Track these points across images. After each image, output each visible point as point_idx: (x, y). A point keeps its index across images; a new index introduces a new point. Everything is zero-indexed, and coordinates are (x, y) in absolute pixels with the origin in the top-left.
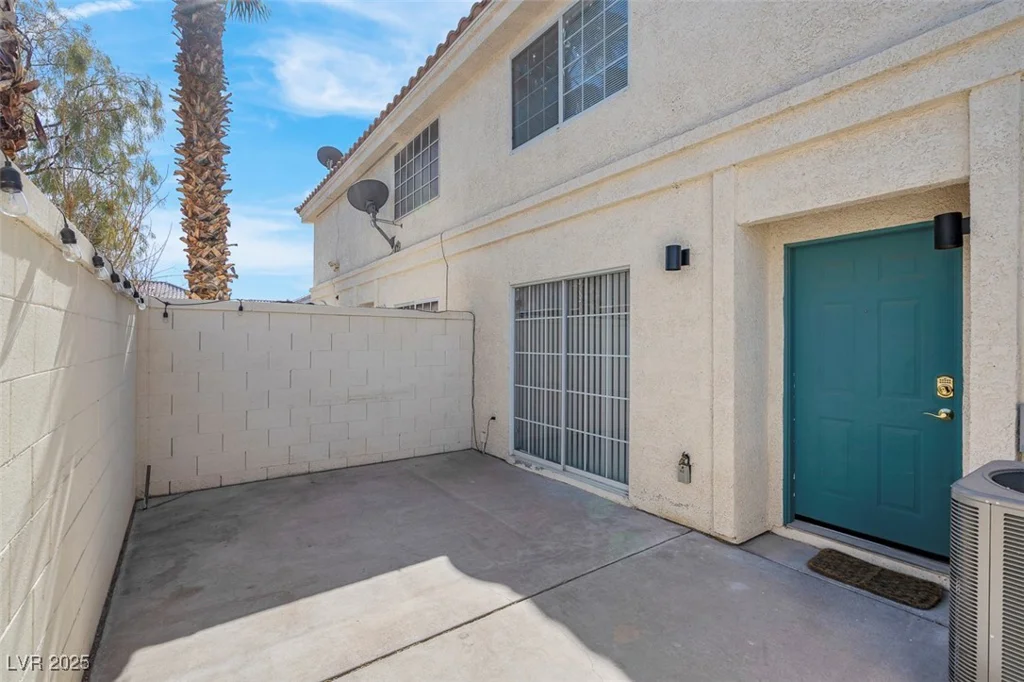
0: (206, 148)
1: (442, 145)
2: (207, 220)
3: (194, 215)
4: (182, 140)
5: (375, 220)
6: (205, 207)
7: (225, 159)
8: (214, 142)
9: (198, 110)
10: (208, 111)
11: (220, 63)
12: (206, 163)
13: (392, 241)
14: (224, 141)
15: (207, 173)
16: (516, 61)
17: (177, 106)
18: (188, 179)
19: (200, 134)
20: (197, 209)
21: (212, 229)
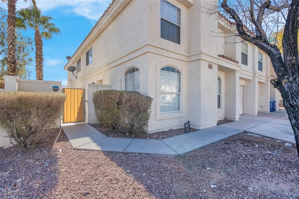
0: (40, 66)
1: (81, 62)
2: (40, 77)
3: (38, 76)
4: (36, 64)
5: (73, 73)
6: (40, 75)
7: (43, 67)
8: (41, 65)
9: (38, 60)
10: (40, 60)
11: (42, 52)
12: (40, 68)
13: (76, 77)
14: (43, 64)
15: (40, 70)
16: (86, 53)
17: (35, 59)
18: (37, 71)
19: (39, 64)
20: (38, 75)
21: (40, 78)
